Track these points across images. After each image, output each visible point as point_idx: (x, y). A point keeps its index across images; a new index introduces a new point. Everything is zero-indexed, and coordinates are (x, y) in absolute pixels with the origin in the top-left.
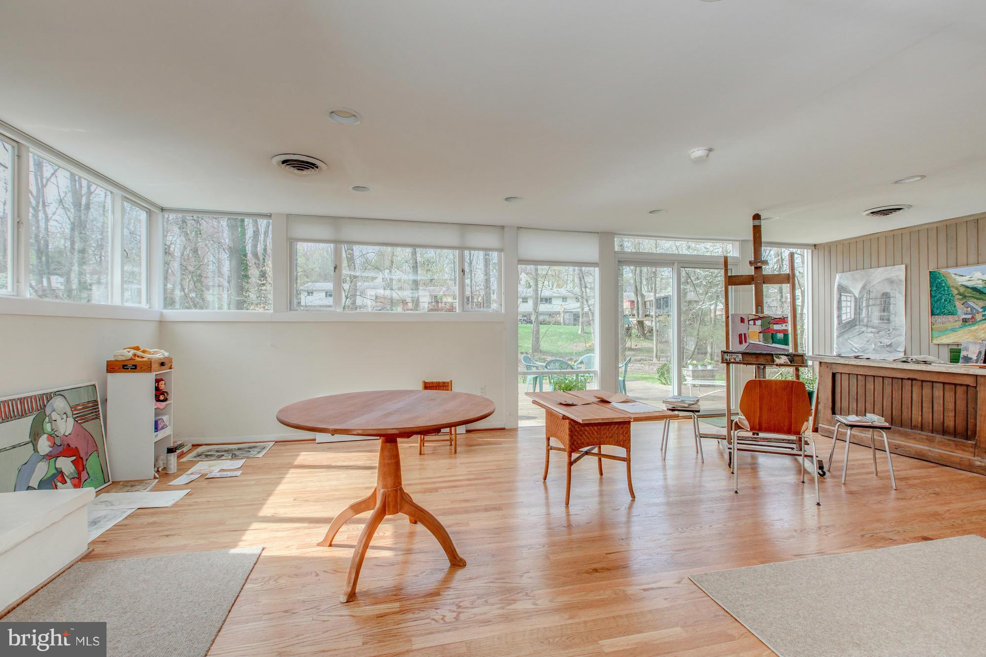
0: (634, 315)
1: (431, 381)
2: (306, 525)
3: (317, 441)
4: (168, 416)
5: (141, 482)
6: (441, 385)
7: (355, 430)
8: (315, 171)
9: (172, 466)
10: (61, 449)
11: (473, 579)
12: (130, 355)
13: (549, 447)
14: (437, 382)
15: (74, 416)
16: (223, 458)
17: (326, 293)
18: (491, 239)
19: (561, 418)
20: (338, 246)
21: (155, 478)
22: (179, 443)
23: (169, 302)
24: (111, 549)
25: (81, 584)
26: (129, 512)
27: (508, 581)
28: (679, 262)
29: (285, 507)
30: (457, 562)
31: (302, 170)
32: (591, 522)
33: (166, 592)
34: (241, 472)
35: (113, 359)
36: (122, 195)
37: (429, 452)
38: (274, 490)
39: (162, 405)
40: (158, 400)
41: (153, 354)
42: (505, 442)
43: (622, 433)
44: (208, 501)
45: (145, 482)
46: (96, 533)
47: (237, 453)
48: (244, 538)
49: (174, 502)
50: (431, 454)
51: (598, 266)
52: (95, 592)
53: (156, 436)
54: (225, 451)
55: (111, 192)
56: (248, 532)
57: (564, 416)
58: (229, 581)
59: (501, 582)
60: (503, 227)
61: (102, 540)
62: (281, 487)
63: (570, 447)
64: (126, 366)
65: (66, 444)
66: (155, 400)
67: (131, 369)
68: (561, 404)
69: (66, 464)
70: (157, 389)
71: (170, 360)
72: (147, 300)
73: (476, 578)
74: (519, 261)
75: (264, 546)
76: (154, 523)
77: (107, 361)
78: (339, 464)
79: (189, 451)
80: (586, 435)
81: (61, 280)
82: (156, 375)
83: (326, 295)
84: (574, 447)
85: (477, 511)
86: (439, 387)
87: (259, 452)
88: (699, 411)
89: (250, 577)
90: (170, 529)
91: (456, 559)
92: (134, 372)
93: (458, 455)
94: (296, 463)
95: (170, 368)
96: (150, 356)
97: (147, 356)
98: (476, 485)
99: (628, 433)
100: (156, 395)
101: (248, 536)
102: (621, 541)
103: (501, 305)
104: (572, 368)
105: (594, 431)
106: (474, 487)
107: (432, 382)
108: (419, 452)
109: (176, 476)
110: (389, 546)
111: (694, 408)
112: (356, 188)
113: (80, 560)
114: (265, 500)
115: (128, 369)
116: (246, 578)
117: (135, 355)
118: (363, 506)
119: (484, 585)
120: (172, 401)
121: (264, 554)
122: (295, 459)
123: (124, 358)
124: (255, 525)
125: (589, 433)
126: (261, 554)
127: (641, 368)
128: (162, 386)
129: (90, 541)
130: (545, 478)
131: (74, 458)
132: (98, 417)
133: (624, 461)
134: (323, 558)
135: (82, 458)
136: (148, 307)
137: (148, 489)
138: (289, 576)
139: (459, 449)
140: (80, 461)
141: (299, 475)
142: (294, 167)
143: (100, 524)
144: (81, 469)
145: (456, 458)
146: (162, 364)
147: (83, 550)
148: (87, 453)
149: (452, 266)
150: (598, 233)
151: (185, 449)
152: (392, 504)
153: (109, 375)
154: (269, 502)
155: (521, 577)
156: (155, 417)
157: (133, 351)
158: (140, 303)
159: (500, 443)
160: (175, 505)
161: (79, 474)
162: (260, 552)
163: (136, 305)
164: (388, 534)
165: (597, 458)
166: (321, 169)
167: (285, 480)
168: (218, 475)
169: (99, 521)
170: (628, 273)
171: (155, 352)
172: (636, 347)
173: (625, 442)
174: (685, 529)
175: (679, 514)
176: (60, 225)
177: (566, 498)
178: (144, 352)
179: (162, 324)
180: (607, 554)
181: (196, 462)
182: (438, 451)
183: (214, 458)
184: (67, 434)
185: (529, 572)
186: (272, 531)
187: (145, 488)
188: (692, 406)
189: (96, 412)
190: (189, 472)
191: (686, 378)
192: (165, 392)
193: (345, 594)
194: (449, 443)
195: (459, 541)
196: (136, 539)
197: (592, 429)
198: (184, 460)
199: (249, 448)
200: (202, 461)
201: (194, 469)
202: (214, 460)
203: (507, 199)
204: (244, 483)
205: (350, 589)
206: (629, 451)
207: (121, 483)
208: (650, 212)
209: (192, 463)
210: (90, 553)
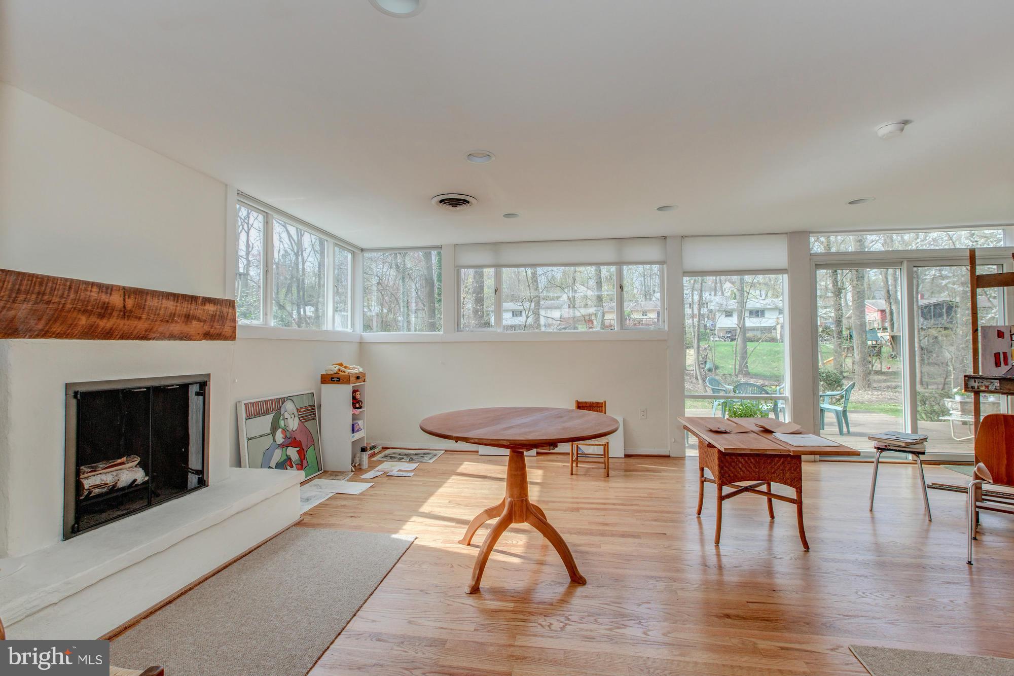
0: (885, 329)
1: (584, 401)
2: (453, 524)
3: (479, 454)
4: (362, 421)
5: (342, 473)
6: (595, 405)
7: (472, 438)
8: (467, 206)
9: (364, 463)
10: (290, 441)
11: (589, 597)
12: (336, 370)
13: (703, 479)
14: (590, 402)
15: (299, 416)
16: (403, 460)
17: (513, 312)
18: (653, 252)
19: (706, 445)
20: (498, 269)
21: (352, 471)
22: (372, 445)
23: (367, 327)
24: (315, 521)
25: (291, 542)
26: (331, 495)
27: (624, 606)
28: (910, 261)
29: (440, 507)
30: (577, 580)
31: (456, 206)
32: (741, 566)
33: (342, 558)
34: (413, 473)
35: (325, 373)
36: (334, 242)
37: (582, 473)
38: (435, 492)
39: (358, 411)
40: (354, 407)
41: (352, 369)
42: (666, 471)
43: (790, 470)
44: (385, 494)
45: (345, 473)
46: (307, 507)
47: (414, 457)
48: (404, 527)
49: (360, 491)
50: (582, 475)
51: (787, 273)
52: (299, 549)
53: (353, 436)
54: (406, 455)
55: (327, 241)
56: (408, 523)
57: (710, 443)
58: (385, 559)
59: (617, 607)
60: (665, 238)
61: (309, 514)
62: (441, 490)
63: (720, 479)
64: (333, 378)
65: (293, 437)
66: (352, 407)
67: (337, 381)
68: (711, 431)
69: (293, 452)
70: (354, 398)
71: (364, 374)
72: (352, 326)
73: (592, 597)
74: (684, 272)
75: (417, 536)
76: (344, 506)
77: (321, 375)
78: (494, 475)
79: (380, 452)
80: (740, 468)
81: (313, 309)
82: (353, 386)
83: (513, 315)
84: (725, 479)
85: (613, 535)
86: (592, 407)
87: (431, 458)
88: (923, 453)
89: (402, 558)
90: (355, 512)
91: (576, 575)
92: (338, 384)
93: (610, 479)
94: (459, 471)
95: (364, 382)
96: (349, 371)
97: (348, 371)
98: (620, 510)
99: (798, 470)
100: (353, 403)
101: (408, 526)
102: (773, 592)
103: (664, 322)
104: (768, 393)
105: (751, 465)
106: (617, 512)
107: (586, 402)
108: (570, 472)
109: (367, 471)
110: (519, 554)
111: (918, 448)
112: (508, 216)
113: (294, 525)
114: (426, 499)
115: (334, 381)
116: (398, 558)
117: (339, 370)
118: (495, 512)
119: (598, 605)
120: (365, 409)
121: (416, 542)
122: (458, 467)
123: (332, 372)
124: (414, 519)
125: (743, 465)
126: (414, 542)
127: (893, 397)
128: (358, 396)
129: (302, 513)
130: (699, 513)
131: (298, 449)
132: (314, 418)
133: (794, 503)
134: (461, 554)
135: (303, 449)
136: (352, 331)
137: (346, 479)
138: (430, 564)
139: (613, 472)
140: (303, 451)
141: (459, 482)
142: (449, 204)
143: (311, 501)
144: (303, 457)
145: (608, 481)
146: (358, 378)
147: (296, 518)
148: (307, 446)
149: (642, 279)
150: (786, 233)
151: (376, 450)
152: (518, 513)
153: (323, 386)
154: (429, 501)
155: (640, 606)
156: (352, 421)
157: (338, 367)
158: (347, 327)
159: (659, 471)
160: (362, 494)
161: (302, 461)
162: (413, 540)
163: (344, 330)
164: (521, 543)
165: (765, 498)
166: (472, 203)
167: (446, 485)
168: (396, 474)
169: (311, 499)
170: (824, 279)
171: (353, 367)
172: (890, 370)
173: (796, 481)
174: (867, 594)
175: (866, 577)
176: (312, 265)
177: (716, 536)
178: (345, 367)
179: (362, 344)
180: (747, 602)
181: (382, 462)
182: (591, 473)
183: (396, 460)
184: (294, 430)
185: (649, 603)
186: (426, 525)
187: (344, 478)
188: (913, 446)
189: (313, 412)
190: (376, 469)
191: (951, 412)
192: (360, 401)
193: (469, 586)
194: (603, 465)
195: (585, 561)
196: (331, 516)
197: (749, 461)
198: (374, 459)
199: (424, 454)
200: (387, 461)
201: (379, 467)
202: (396, 461)
203: (660, 209)
204: (414, 483)
205: (474, 583)
206: (799, 491)
207: (330, 472)
208: (850, 203)
209: (380, 462)
210: (301, 521)
